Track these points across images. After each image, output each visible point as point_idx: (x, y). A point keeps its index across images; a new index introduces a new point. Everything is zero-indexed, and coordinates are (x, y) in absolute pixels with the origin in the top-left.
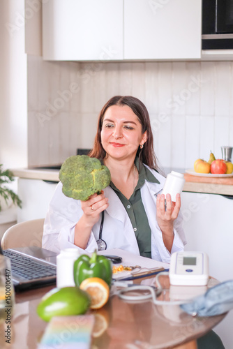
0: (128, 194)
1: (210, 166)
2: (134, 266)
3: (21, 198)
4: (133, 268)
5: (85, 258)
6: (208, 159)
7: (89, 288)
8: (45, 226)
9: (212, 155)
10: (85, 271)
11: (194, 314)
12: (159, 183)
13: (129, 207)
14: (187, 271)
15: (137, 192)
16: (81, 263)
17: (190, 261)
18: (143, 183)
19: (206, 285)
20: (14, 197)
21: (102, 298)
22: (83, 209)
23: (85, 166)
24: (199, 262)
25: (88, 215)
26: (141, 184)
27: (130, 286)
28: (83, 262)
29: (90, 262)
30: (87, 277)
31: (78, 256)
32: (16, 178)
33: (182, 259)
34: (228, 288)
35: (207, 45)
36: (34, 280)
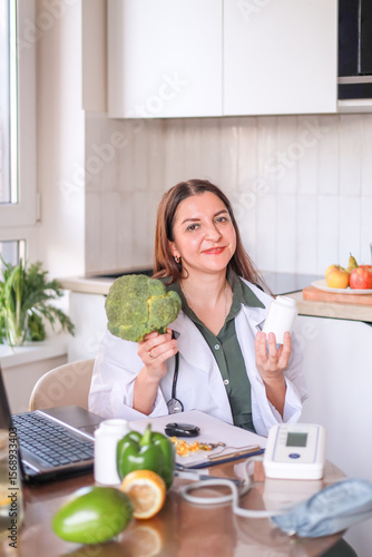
0: (216, 327)
1: (349, 276)
2: (215, 443)
3: (73, 321)
4: (214, 447)
5: (134, 437)
6: (346, 265)
7: (134, 487)
8: (94, 378)
9: (353, 259)
10: (132, 459)
11: (292, 532)
12: (264, 307)
13: (217, 347)
14: (291, 456)
15: (230, 323)
16: (127, 445)
17: (297, 440)
18: (239, 309)
19: (322, 479)
20: (64, 319)
21: (152, 504)
22: (140, 354)
23: (138, 291)
24: (310, 441)
25: (148, 365)
26: (235, 309)
27: (203, 478)
28: (131, 443)
29: (141, 443)
30: (135, 468)
31: (125, 432)
32: (67, 293)
33: (286, 437)
34: (346, 492)
35: (345, 92)
36: (62, 467)
